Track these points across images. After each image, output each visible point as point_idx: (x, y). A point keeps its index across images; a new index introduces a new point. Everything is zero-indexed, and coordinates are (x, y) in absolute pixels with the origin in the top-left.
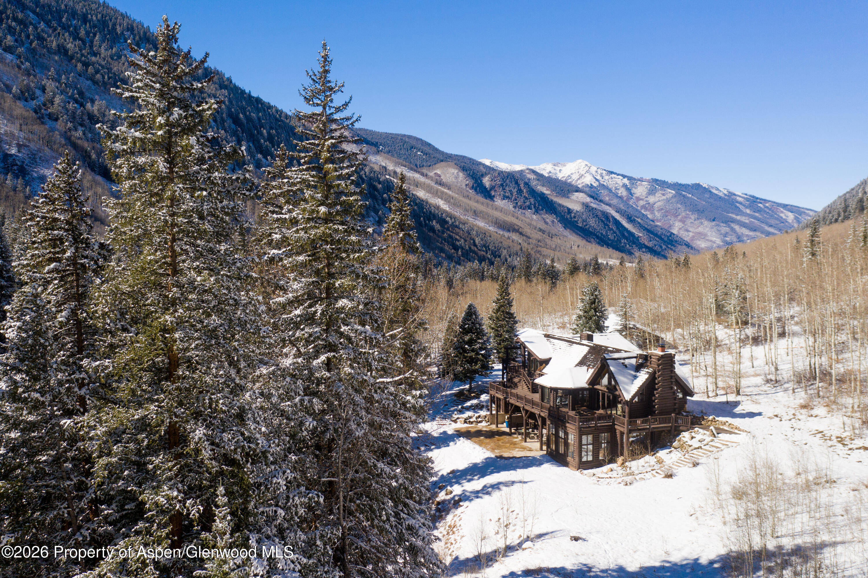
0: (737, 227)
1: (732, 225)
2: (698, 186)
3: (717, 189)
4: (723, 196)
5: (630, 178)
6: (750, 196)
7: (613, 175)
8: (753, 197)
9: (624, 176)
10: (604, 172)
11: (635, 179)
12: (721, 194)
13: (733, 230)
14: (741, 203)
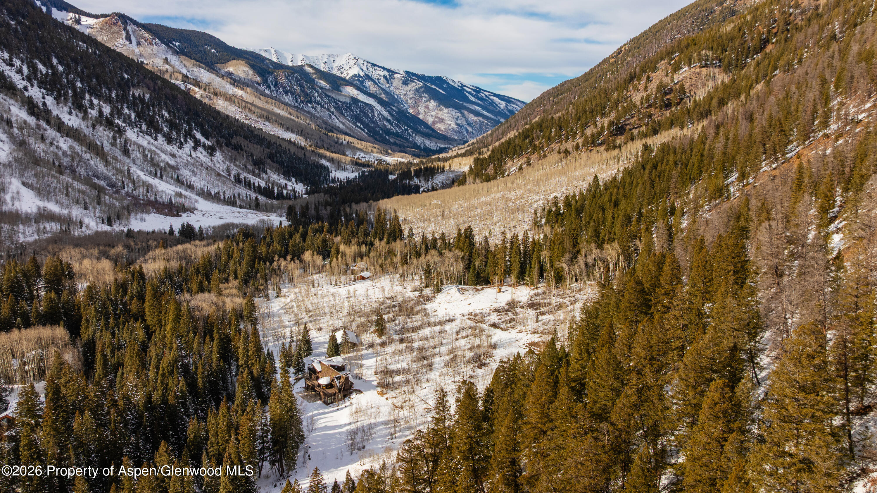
0: (466, 113)
1: (463, 111)
2: (439, 78)
3: (453, 81)
4: (457, 86)
5: (389, 71)
6: (476, 87)
7: (376, 68)
8: (478, 88)
9: (384, 69)
10: (369, 65)
11: (392, 72)
12: (456, 86)
13: (463, 116)
14: (469, 93)
